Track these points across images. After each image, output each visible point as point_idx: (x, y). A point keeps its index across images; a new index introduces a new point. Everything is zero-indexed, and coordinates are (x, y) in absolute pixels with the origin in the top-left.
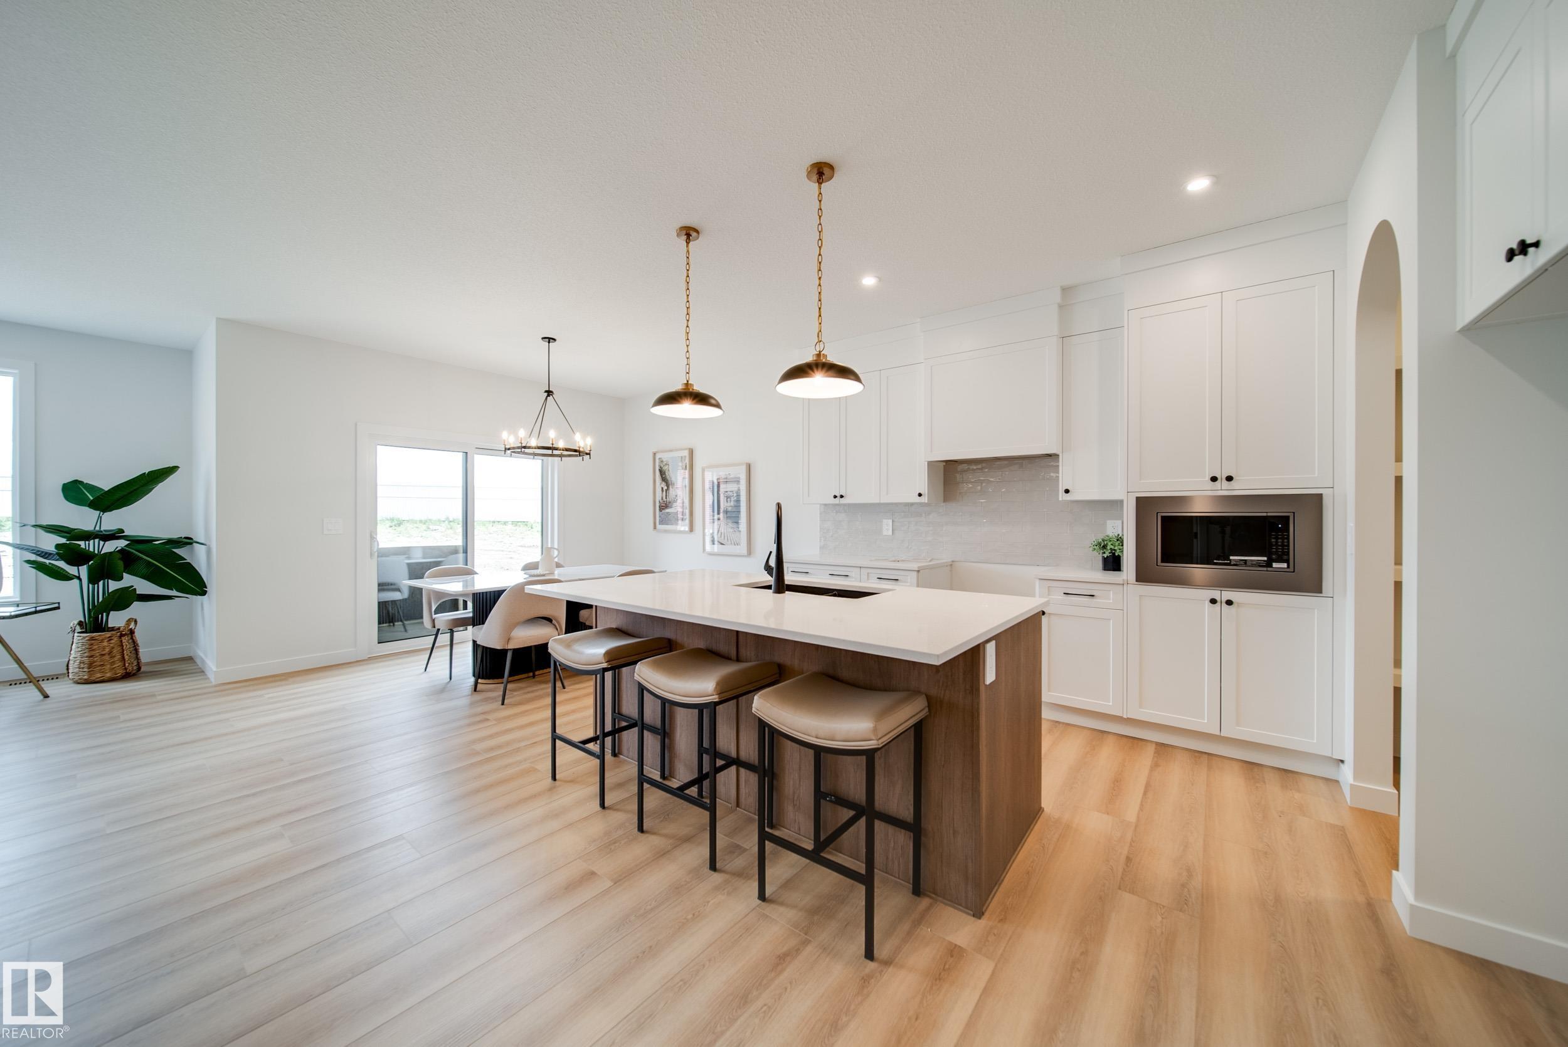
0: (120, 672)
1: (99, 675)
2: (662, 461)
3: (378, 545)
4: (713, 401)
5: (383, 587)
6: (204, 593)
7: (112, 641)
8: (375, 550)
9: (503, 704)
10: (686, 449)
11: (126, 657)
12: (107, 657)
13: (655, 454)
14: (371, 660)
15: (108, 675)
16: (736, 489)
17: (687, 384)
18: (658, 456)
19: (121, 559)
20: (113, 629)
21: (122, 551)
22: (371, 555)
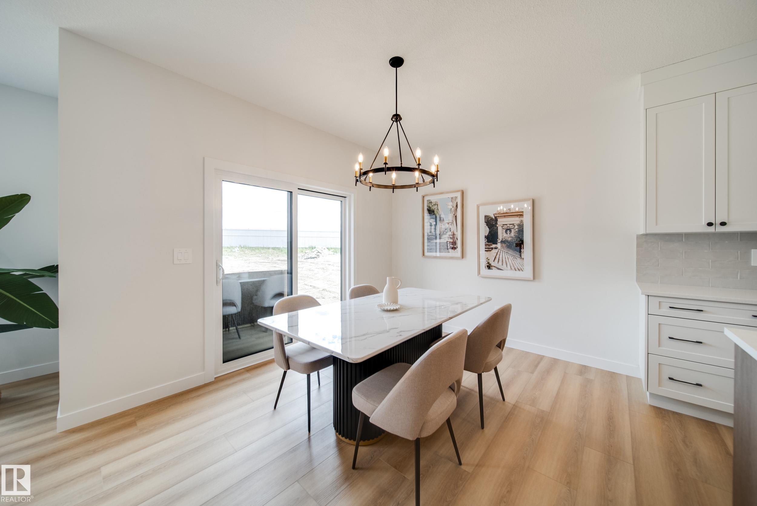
2: (431, 202)
8: (221, 276)
10: (458, 191)
13: (423, 197)
16: (518, 222)
18: (426, 199)
22: (217, 282)
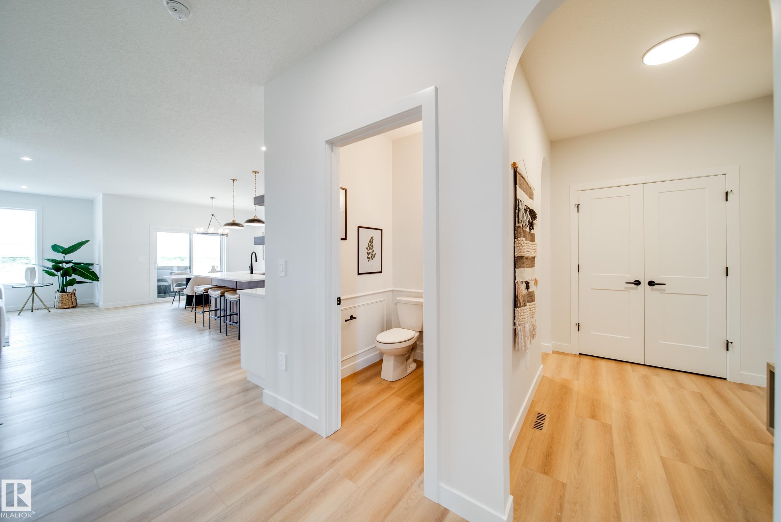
0: (71, 306)
1: (64, 306)
3: (157, 265)
4: (241, 225)
5: (159, 281)
6: (98, 281)
7: (69, 296)
8: (156, 266)
9: (192, 311)
11: (73, 301)
12: (67, 301)
14: (154, 303)
15: (68, 306)
17: (233, 220)
19: (72, 269)
20: (68, 292)
21: (72, 267)
22: (155, 269)
